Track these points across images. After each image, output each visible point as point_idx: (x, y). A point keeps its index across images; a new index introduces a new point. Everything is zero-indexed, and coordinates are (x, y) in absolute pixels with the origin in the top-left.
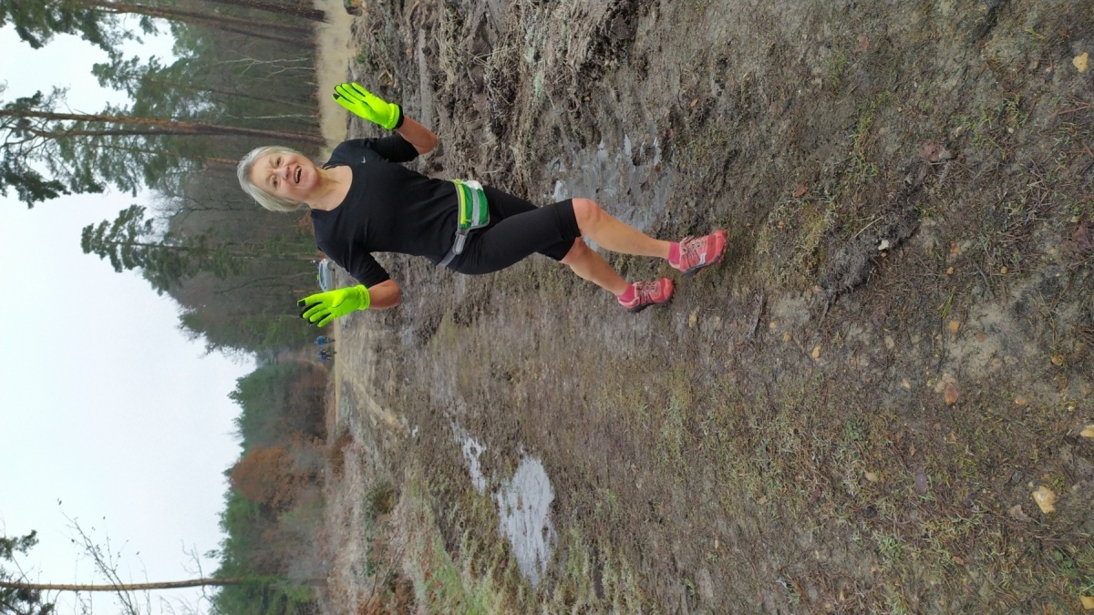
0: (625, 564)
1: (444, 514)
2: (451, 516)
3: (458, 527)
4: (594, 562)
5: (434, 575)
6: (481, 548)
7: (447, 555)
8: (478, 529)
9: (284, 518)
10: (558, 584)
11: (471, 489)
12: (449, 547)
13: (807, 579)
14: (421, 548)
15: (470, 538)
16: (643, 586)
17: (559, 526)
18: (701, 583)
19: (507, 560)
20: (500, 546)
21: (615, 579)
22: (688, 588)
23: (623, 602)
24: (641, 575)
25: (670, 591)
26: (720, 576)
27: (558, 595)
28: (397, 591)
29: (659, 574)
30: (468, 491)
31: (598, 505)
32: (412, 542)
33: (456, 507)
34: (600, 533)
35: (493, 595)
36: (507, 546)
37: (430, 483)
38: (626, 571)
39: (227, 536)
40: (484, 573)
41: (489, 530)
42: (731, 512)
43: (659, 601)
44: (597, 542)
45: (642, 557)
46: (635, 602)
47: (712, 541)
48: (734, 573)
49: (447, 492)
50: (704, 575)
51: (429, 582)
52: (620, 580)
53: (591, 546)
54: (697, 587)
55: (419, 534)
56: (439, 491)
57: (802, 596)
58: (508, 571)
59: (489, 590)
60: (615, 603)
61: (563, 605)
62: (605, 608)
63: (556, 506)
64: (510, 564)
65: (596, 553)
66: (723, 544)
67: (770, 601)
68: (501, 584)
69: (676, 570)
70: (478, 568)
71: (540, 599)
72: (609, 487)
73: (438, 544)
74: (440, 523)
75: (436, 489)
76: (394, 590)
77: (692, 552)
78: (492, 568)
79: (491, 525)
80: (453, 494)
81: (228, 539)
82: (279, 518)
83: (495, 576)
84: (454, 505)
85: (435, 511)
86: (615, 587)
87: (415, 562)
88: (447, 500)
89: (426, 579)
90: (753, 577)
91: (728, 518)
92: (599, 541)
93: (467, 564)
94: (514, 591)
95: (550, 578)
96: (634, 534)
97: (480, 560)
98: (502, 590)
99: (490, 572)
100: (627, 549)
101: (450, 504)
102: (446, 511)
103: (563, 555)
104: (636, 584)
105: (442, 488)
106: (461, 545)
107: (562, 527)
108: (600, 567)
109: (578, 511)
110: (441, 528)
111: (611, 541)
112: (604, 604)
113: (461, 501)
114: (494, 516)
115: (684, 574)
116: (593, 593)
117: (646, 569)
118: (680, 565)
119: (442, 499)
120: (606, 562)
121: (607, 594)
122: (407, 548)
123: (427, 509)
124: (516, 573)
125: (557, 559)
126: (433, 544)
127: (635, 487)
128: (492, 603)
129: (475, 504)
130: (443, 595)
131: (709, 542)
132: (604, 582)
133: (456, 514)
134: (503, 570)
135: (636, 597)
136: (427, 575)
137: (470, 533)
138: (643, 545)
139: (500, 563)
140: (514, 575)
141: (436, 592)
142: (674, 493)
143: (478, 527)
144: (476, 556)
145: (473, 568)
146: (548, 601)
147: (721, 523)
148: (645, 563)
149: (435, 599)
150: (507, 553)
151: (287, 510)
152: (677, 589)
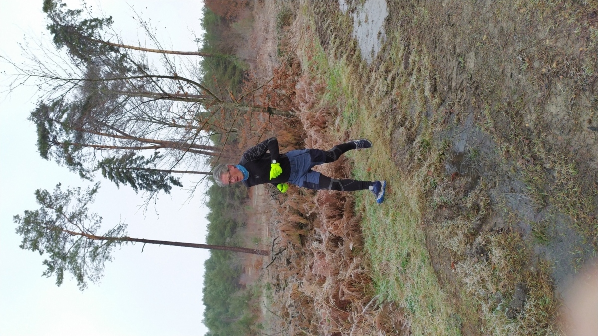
0: (425, 50)
1: (322, 25)
2: (326, 26)
3: (329, 32)
4: (406, 50)
5: (314, 58)
6: (341, 44)
7: (321, 48)
8: (340, 34)
9: (233, 25)
10: (383, 63)
11: (339, 11)
12: (323, 43)
13: (536, 56)
14: (307, 44)
15: (336, 38)
16: (433, 62)
17: (388, 32)
18: (469, 60)
19: (355, 51)
20: (352, 43)
21: (417, 59)
22: (460, 62)
23: (419, 70)
24: (433, 57)
25: (449, 65)
26: (482, 55)
27: (382, 68)
28: (292, 66)
29: (444, 56)
30: (336, 12)
31: (415, 18)
32: (302, 40)
33: (329, 21)
34: (413, 34)
35: (345, 68)
36: (356, 43)
37: (315, 7)
38: (424, 55)
39: (205, 32)
40: (342, 57)
41: (347, 34)
42: (500, 19)
43: (441, 70)
44: (410, 39)
45: (436, 47)
46: (426, 71)
47: (482, 36)
48: (491, 54)
49: (324, 12)
50: (472, 56)
51: (311, 61)
52: (420, 60)
53: (406, 41)
54: (465, 62)
55: (306, 36)
56: (320, 12)
57: (529, 65)
58: (355, 56)
59: (343, 65)
60: (415, 72)
61: (384, 73)
62: (408, 74)
63: (388, 20)
64: (357, 53)
65: (408, 45)
66: (489, 38)
67: (508, 68)
68: (351, 63)
69: (455, 53)
70: (339, 54)
71: (371, 70)
72: (424, 6)
73: (317, 42)
74: (319, 30)
75: (318, 11)
76: (291, 66)
77: (468, 42)
78: (346, 54)
79: (348, 31)
80: (328, 14)
81: (205, 34)
82: (231, 25)
83: (347, 58)
84: (327, 20)
85: (317, 23)
86: (416, 63)
87: (303, 51)
88: (324, 17)
89: (309, 60)
90: (502, 55)
91: (497, 22)
92: (412, 39)
93: (333, 52)
94: (357, 66)
95: (379, 60)
96: (434, 33)
97: (340, 50)
98: (351, 66)
99: (345, 56)
100: (428, 42)
101: (326, 19)
102: (323, 23)
103: (388, 47)
104: (429, 61)
105: (322, 11)
106: (330, 42)
107: (390, 32)
108: (409, 53)
109: (402, 22)
110: (319, 33)
111: (419, 38)
112: (407, 72)
113: (332, 18)
114: (350, 27)
115: (460, 55)
116: (402, 66)
117: (437, 53)
118: (458, 51)
119: (321, 17)
120: (413, 50)
121: (410, 67)
122: (299, 44)
123: (312, 23)
124: (359, 57)
125: (384, 50)
126: (314, 42)
127: (441, 6)
128: (344, 72)
129: (340, 19)
130: (318, 68)
131: (480, 37)
132: (410, 61)
133: (329, 25)
134: (352, 55)
135: (427, 69)
136: (310, 58)
137: (336, 35)
138: (438, 40)
139: (351, 51)
140: (358, 59)
141: (314, 66)
142: (465, 8)
143: (340, 32)
144: (338, 48)
145: (336, 54)
146: (376, 71)
147: (491, 26)
148: (437, 50)
149: (313, 70)
150: (355, 47)
151: (234, 22)
152: (454, 64)
